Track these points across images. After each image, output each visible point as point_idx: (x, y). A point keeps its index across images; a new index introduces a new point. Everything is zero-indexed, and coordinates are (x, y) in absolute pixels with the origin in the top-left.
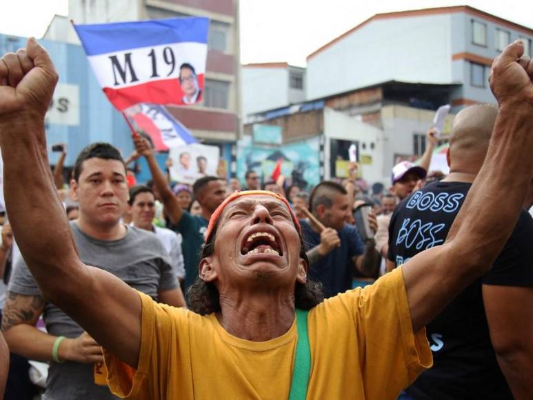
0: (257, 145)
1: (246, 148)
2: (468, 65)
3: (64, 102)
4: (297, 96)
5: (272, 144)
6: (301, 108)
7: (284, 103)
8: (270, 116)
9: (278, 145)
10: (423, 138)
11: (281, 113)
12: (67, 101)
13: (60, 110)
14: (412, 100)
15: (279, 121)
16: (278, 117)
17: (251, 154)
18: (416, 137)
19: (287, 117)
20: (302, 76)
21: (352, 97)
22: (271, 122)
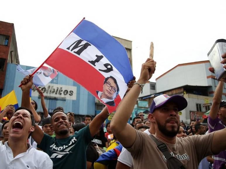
0: (139, 108)
1: (135, 109)
2: (214, 80)
3: (71, 92)
4: (153, 92)
5: (145, 108)
6: (154, 96)
7: (149, 94)
8: (144, 98)
9: (147, 108)
10: (200, 105)
11: (148, 97)
12: (72, 92)
13: (70, 95)
14: (194, 92)
15: (147, 100)
16: (147, 98)
17: (137, 111)
18: (197, 105)
19: (150, 98)
20: (155, 85)
21: (172, 91)
22: (144, 100)
